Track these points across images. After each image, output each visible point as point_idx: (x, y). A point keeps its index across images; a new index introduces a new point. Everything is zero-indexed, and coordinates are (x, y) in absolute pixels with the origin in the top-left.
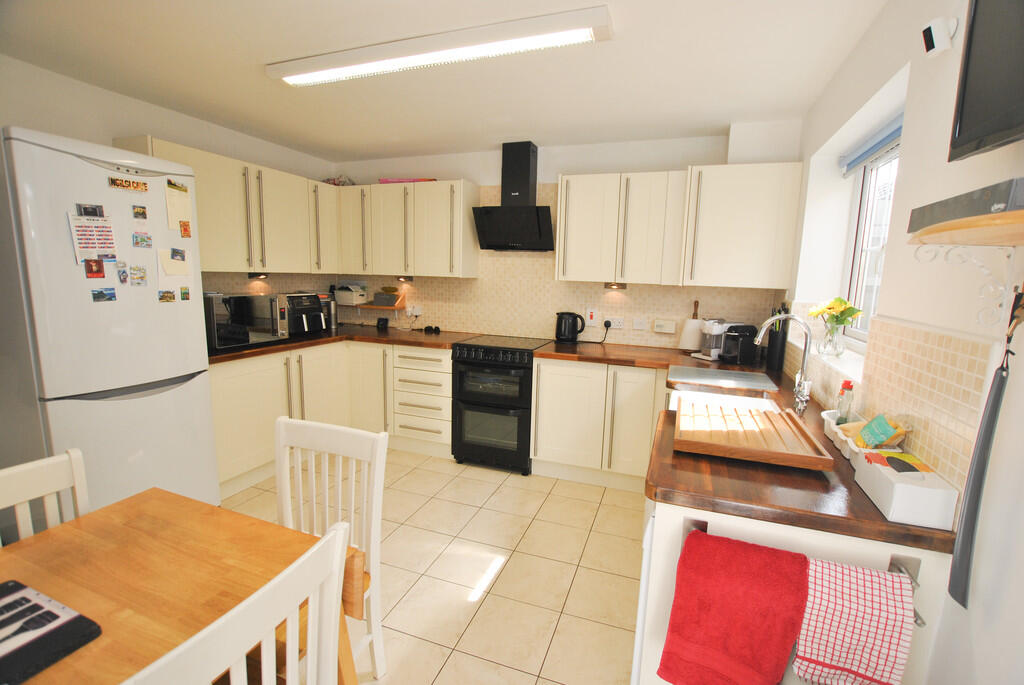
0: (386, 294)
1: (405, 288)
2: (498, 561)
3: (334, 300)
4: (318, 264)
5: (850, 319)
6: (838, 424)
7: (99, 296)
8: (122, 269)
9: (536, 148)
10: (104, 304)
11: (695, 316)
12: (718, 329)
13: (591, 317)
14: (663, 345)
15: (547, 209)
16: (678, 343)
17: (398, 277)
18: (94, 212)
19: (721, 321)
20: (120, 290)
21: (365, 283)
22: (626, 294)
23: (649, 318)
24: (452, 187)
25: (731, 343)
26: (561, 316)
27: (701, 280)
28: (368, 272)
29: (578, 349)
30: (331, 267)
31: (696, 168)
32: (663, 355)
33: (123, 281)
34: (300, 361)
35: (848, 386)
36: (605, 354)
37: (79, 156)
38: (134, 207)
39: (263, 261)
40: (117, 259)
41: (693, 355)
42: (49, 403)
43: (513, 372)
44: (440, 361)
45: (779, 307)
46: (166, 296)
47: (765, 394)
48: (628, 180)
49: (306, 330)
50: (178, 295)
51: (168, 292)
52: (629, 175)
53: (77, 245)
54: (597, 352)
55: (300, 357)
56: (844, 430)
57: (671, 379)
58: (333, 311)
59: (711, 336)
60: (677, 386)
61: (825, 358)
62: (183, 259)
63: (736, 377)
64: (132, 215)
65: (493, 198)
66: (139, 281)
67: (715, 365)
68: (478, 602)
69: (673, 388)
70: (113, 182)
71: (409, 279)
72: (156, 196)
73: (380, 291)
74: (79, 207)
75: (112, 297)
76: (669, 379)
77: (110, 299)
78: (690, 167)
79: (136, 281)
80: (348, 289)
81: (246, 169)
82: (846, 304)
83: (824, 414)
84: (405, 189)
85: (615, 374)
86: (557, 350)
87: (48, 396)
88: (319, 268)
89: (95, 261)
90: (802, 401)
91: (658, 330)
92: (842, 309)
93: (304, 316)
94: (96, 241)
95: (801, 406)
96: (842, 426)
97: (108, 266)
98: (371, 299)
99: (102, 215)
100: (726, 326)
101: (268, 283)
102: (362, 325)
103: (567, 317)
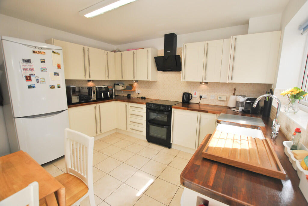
0: (130, 86)
1: (135, 84)
2: (151, 181)
3: (114, 88)
4: (108, 77)
5: (302, 97)
6: (292, 149)
7: (30, 87)
8: (37, 79)
9: (177, 35)
10: (31, 89)
11: (234, 94)
12: (242, 99)
13: (195, 94)
14: (221, 105)
15: (179, 56)
16: (227, 104)
17: (133, 81)
18: (28, 61)
19: (244, 96)
20: (37, 85)
21: (124, 83)
22: (208, 86)
23: (216, 95)
24: (148, 50)
25: (247, 105)
26: (184, 94)
27: (235, 81)
28: (124, 79)
29: (190, 106)
30: (112, 78)
31: (234, 37)
32: (221, 109)
33: (38, 82)
34: (99, 107)
35: (298, 131)
36: (200, 108)
37: (23, 44)
38: (41, 60)
39: (90, 76)
40: (36, 75)
41: (232, 109)
42: (16, 119)
43: (165, 113)
44: (142, 108)
45: (269, 91)
46: (52, 87)
47: (259, 128)
48: (208, 44)
49: (103, 97)
50: (56, 87)
51: (52, 86)
52: (209, 42)
53: (23, 72)
54: (196, 107)
55: (100, 106)
56: (294, 154)
57: (219, 119)
58: (114, 92)
59: (239, 102)
60: (221, 122)
61: (288, 114)
62: (58, 75)
63: (248, 119)
64: (40, 62)
65: (161, 54)
66: (43, 82)
67: (240, 114)
68: (139, 197)
69: (219, 123)
70: (34, 52)
71: (137, 81)
72: (48, 56)
73: (128, 85)
74: (23, 60)
75: (34, 87)
76: (218, 119)
77: (33, 88)
78: (232, 37)
79: (42, 82)
80: (118, 85)
81: (84, 48)
82: (300, 90)
83: (285, 143)
84: (134, 52)
85: (200, 115)
86: (183, 106)
87: (15, 117)
88: (108, 78)
89: (29, 76)
90: (274, 133)
91: (220, 99)
92: (298, 92)
93: (102, 93)
94: (29, 70)
95: (275, 136)
96: (294, 151)
97: (32, 78)
98: (126, 88)
99: (30, 62)
100: (246, 98)
101: (94, 83)
102: (123, 96)
103: (186, 94)
